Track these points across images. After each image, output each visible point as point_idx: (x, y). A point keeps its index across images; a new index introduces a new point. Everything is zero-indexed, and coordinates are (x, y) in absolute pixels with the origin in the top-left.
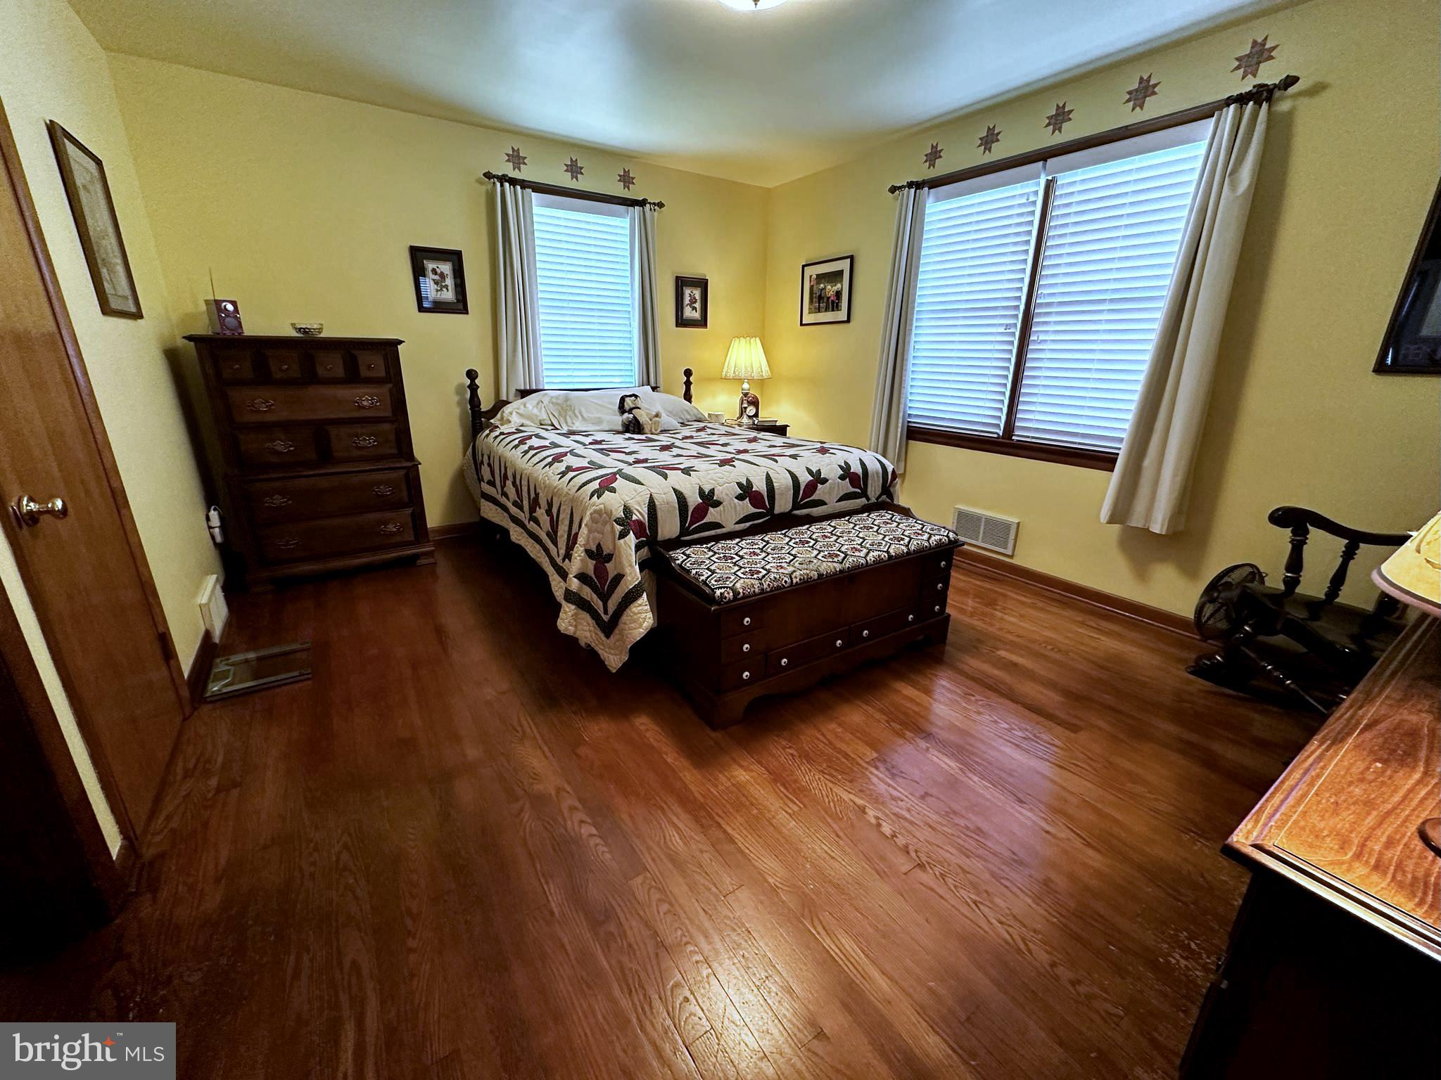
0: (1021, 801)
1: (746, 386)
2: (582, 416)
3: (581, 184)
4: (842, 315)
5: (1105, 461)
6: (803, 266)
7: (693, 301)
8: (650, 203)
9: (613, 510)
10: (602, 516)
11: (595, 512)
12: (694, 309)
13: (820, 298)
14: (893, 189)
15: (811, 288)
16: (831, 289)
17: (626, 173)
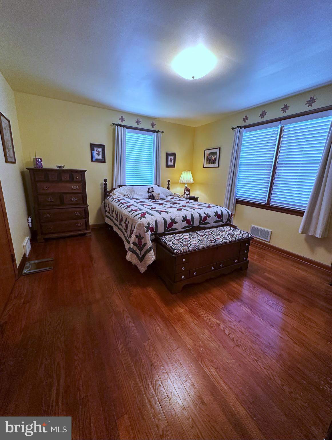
0: (272, 326)
1: (186, 185)
2: (137, 193)
3: (140, 126)
4: (216, 165)
5: (300, 213)
6: (205, 150)
7: (171, 160)
8: (160, 132)
9: (145, 224)
10: (141, 225)
11: (139, 224)
12: (171, 162)
13: (210, 160)
14: (233, 129)
15: (207, 157)
16: (213, 157)
17: (153, 123)
